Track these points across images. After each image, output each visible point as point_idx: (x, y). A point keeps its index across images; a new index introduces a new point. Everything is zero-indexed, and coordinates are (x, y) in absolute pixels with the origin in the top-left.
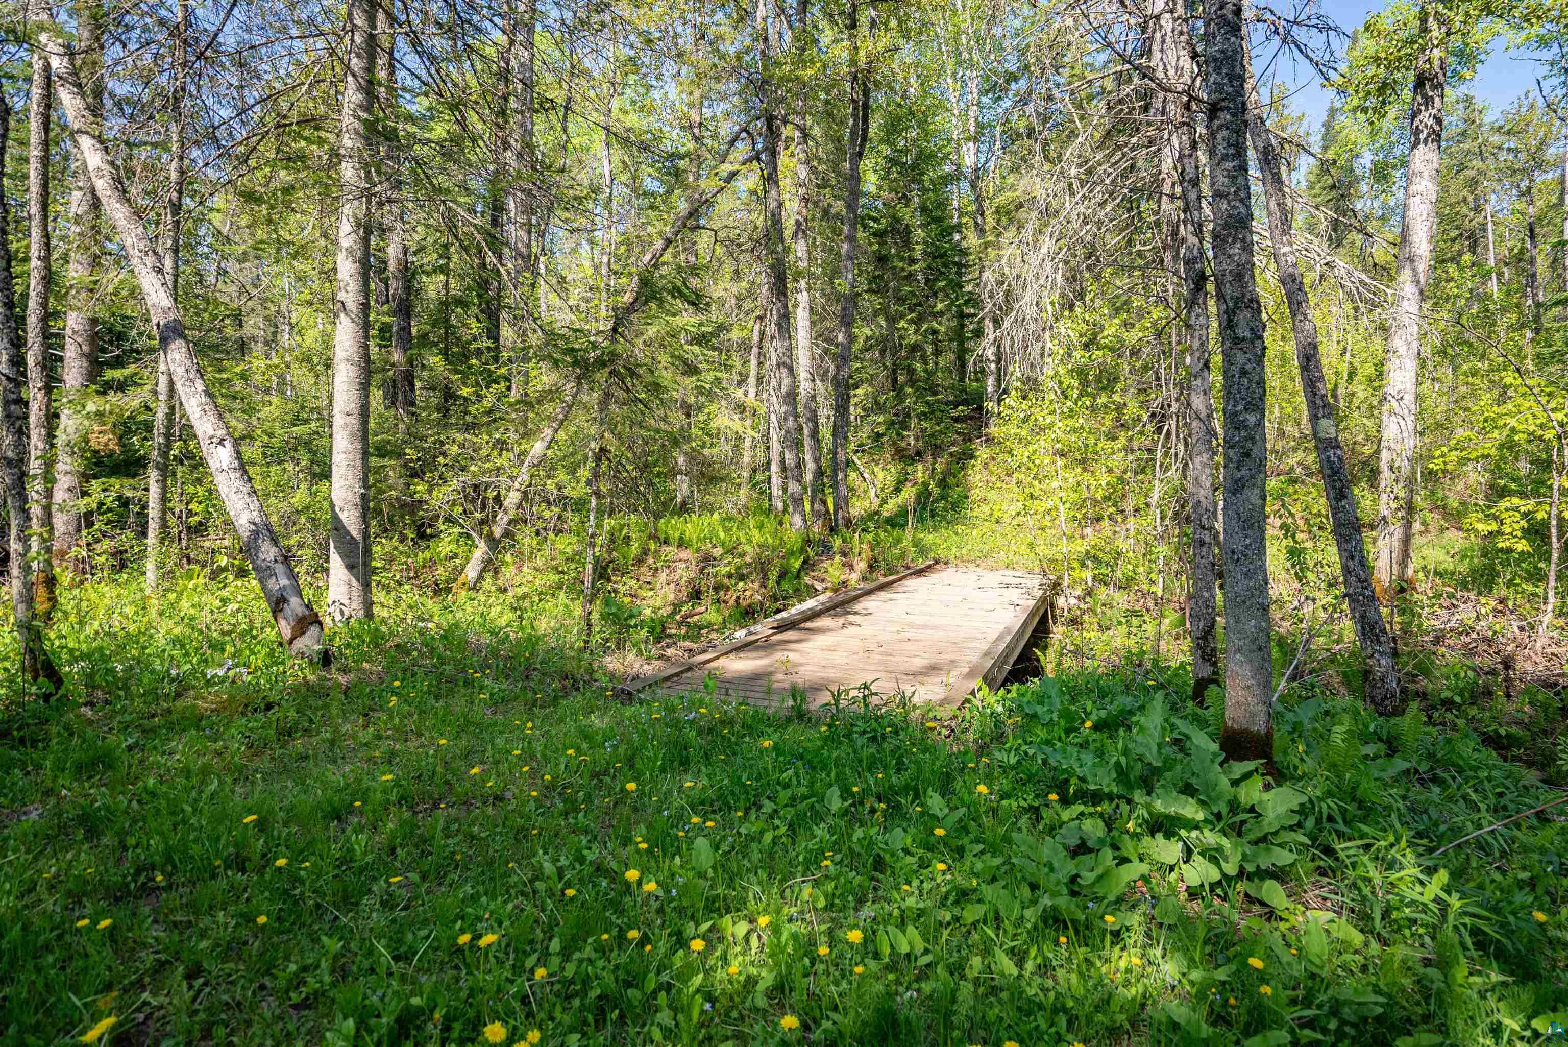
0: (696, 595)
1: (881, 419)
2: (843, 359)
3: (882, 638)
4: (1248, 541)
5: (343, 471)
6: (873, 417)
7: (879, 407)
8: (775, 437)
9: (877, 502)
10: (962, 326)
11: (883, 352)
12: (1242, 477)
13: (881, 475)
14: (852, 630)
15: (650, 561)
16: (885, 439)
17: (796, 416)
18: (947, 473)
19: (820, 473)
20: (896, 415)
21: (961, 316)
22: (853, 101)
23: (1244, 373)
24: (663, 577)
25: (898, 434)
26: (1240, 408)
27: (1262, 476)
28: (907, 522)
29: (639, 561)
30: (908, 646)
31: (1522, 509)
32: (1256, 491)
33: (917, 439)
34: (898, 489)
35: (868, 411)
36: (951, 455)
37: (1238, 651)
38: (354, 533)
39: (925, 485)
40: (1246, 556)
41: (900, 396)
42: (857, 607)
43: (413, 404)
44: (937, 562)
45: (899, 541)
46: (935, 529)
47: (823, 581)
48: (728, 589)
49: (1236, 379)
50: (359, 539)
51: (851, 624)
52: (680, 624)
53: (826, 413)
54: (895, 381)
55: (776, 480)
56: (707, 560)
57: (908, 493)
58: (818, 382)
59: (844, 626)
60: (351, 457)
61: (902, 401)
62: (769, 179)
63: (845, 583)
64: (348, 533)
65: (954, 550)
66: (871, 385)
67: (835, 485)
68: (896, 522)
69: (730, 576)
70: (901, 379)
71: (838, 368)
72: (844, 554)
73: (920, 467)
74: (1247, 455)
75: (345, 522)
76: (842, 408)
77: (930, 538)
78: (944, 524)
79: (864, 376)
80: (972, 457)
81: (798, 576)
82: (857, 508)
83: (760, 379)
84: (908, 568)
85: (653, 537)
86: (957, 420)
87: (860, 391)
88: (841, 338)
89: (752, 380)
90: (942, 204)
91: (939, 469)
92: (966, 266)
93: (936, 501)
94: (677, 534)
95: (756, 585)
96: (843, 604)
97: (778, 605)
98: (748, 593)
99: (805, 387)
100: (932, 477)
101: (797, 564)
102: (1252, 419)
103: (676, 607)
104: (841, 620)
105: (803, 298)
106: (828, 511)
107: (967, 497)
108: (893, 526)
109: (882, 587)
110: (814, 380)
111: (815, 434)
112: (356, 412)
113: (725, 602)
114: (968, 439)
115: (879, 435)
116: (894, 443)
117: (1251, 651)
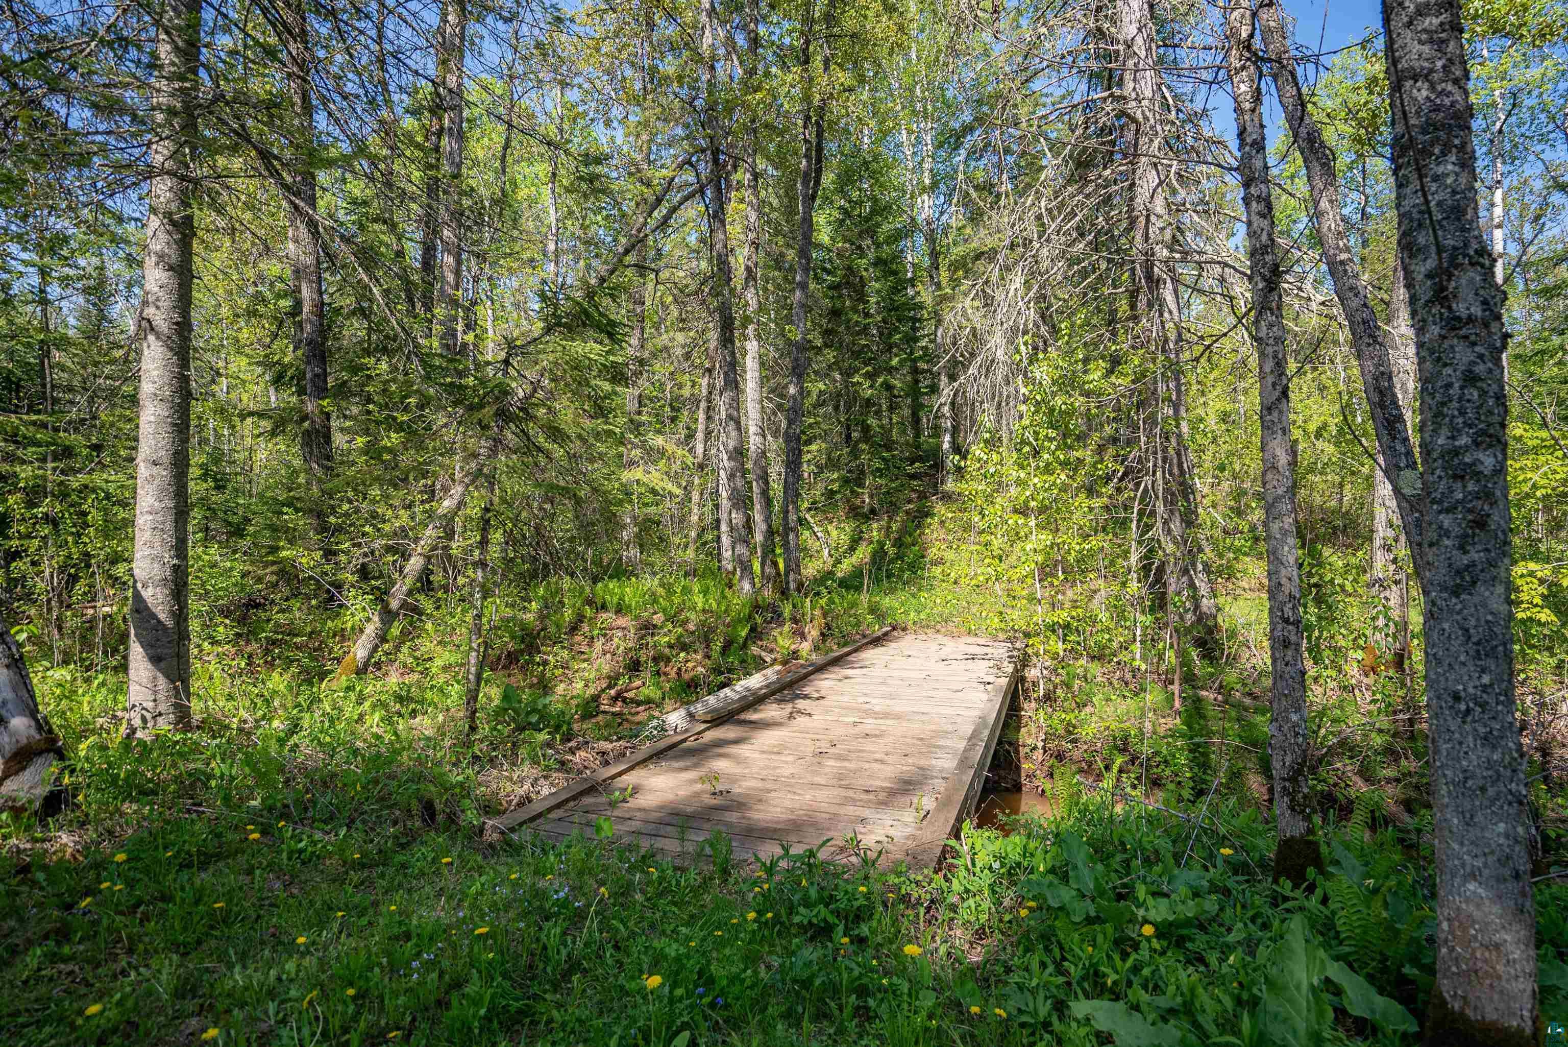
0: (634, 667)
1: (836, 475)
2: (795, 413)
3: (838, 732)
4: (1486, 679)
5: (147, 535)
6: (826, 474)
7: (832, 463)
8: (724, 494)
9: (831, 561)
10: (917, 381)
11: (836, 408)
12: (1473, 564)
13: (834, 533)
14: (801, 720)
15: (586, 628)
16: (839, 496)
17: (744, 472)
18: (904, 531)
19: (770, 533)
20: (849, 471)
21: (915, 371)
22: (806, 141)
23: (1470, 378)
24: (598, 645)
25: (852, 492)
26: (1463, 440)
27: (1507, 561)
28: (862, 584)
29: (574, 629)
30: (868, 745)
31: (1539, 574)
32: (1500, 589)
33: (871, 496)
34: (852, 549)
35: (821, 469)
36: (907, 513)
37: (1472, 876)
38: (162, 616)
39: (881, 544)
40: (1483, 705)
41: (855, 454)
42: (807, 690)
43: (329, 458)
44: (894, 628)
45: (854, 605)
46: (892, 591)
47: (771, 651)
48: (668, 660)
49: (1455, 391)
50: (169, 623)
51: (800, 712)
52: (615, 699)
53: (776, 470)
54: (848, 437)
55: (725, 540)
56: (648, 628)
57: (863, 553)
58: (769, 437)
59: (791, 716)
60: (159, 517)
61: (856, 458)
62: (715, 216)
63: (795, 654)
64: (154, 616)
65: (912, 614)
66: (824, 441)
67: (786, 545)
68: (851, 583)
69: (671, 646)
70: (855, 435)
71: (790, 423)
72: (795, 620)
73: (875, 525)
74: (1481, 523)
75: (150, 601)
76: (793, 464)
77: (887, 602)
78: (900, 586)
79: (817, 431)
80: (927, 515)
81: (744, 646)
82: (810, 569)
83: (708, 434)
84: (864, 636)
85: (590, 602)
86: (913, 477)
87: (814, 447)
88: (792, 390)
89: (700, 435)
90: (897, 257)
91: (894, 527)
92: (920, 320)
93: (892, 561)
94: (615, 600)
95: (699, 657)
96: (791, 685)
97: (721, 678)
98: (690, 665)
99: (754, 442)
100: (887, 536)
101: (743, 634)
102: (1488, 461)
103: (612, 680)
104: (789, 707)
105: (752, 346)
106: (778, 573)
107: (923, 557)
108: (848, 588)
109: (836, 662)
110: (764, 436)
111: (765, 493)
112: (166, 460)
113: (666, 674)
114: (923, 496)
115: (831, 494)
116: (848, 501)
117: (1501, 880)
